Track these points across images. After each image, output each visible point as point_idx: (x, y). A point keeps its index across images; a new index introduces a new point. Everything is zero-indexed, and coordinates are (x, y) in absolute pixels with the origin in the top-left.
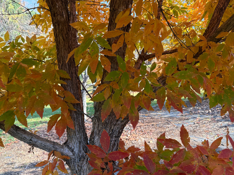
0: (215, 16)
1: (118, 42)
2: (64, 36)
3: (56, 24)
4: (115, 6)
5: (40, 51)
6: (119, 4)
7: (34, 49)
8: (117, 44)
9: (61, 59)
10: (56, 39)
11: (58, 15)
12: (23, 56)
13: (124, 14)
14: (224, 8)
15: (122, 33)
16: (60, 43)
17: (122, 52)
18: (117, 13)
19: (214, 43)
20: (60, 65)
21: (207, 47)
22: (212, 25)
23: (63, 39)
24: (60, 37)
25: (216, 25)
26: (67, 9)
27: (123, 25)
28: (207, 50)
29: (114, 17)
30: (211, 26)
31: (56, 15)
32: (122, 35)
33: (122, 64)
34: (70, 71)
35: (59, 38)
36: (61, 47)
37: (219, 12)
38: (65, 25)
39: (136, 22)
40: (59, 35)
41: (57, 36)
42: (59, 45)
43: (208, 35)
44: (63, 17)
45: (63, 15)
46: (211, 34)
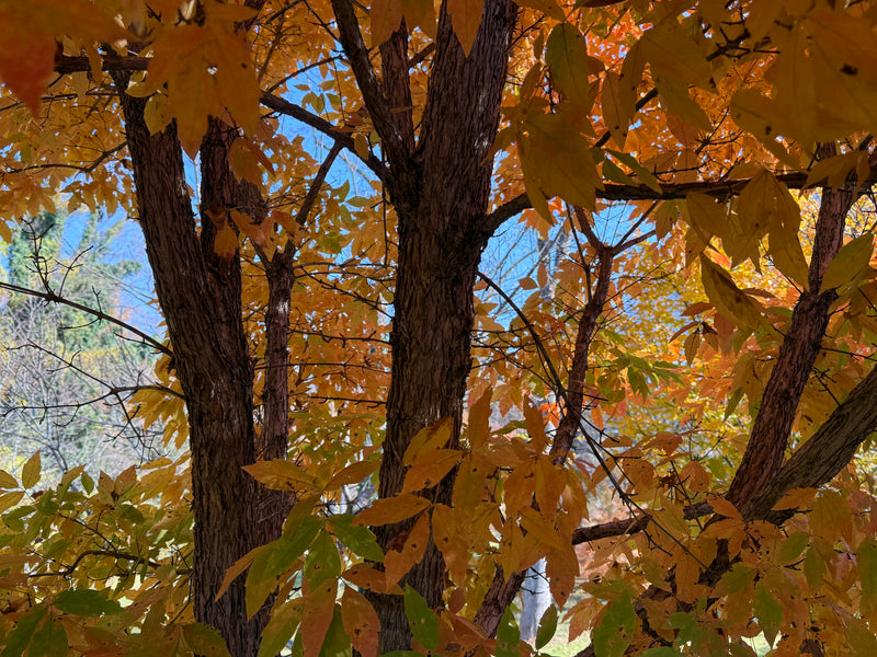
0: (766, 417)
1: (407, 545)
2: (228, 493)
3: (203, 452)
4: (402, 405)
5: (145, 523)
6: (417, 399)
7: (123, 516)
8: (404, 551)
9: (208, 578)
10: (197, 503)
11: (212, 421)
12: (79, 538)
13: (434, 437)
14: (793, 390)
15: (423, 507)
16: (208, 518)
17: (430, 564)
18: (411, 430)
19: (768, 525)
20: (202, 602)
21: (745, 544)
22: (759, 452)
23: (223, 503)
24: (212, 498)
25: (773, 453)
26: (247, 398)
27: (424, 481)
28: (745, 553)
29: (401, 441)
30: (757, 456)
31: (206, 419)
32: (422, 517)
33: (423, 621)
34: (235, 627)
35: (209, 499)
36: (211, 534)
37: (777, 406)
38: (235, 454)
39: (473, 468)
40: (208, 490)
41: (201, 493)
42: (205, 525)
43: (746, 488)
44: (231, 426)
45: (229, 420)
46: (759, 484)
